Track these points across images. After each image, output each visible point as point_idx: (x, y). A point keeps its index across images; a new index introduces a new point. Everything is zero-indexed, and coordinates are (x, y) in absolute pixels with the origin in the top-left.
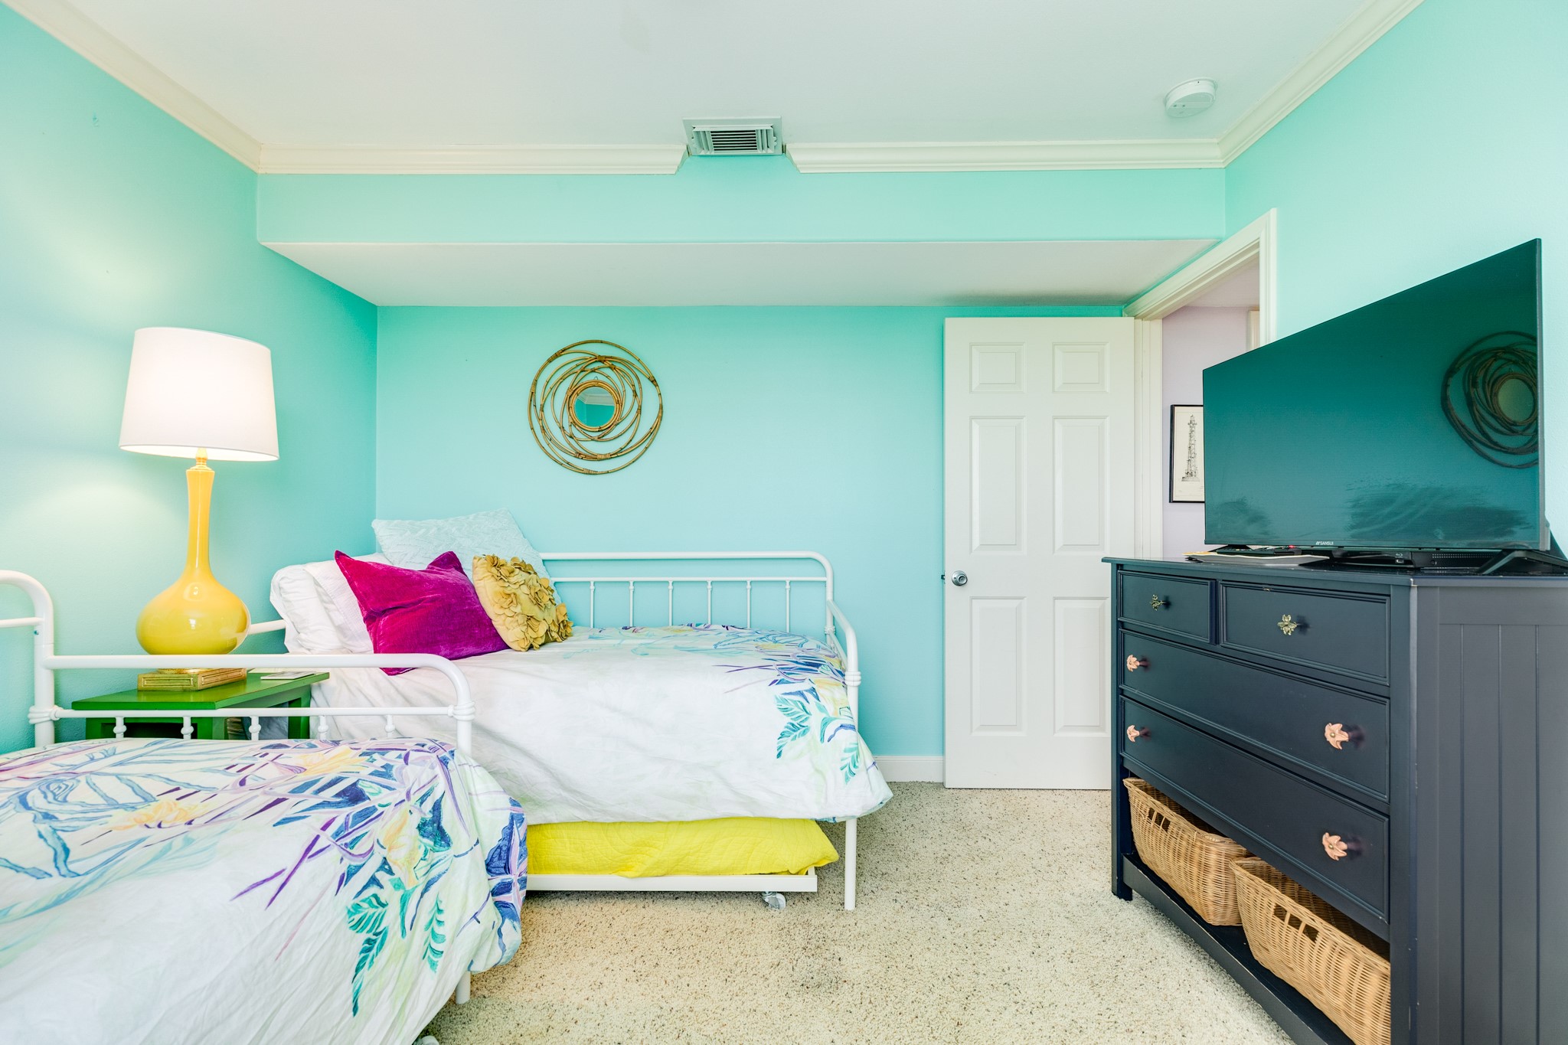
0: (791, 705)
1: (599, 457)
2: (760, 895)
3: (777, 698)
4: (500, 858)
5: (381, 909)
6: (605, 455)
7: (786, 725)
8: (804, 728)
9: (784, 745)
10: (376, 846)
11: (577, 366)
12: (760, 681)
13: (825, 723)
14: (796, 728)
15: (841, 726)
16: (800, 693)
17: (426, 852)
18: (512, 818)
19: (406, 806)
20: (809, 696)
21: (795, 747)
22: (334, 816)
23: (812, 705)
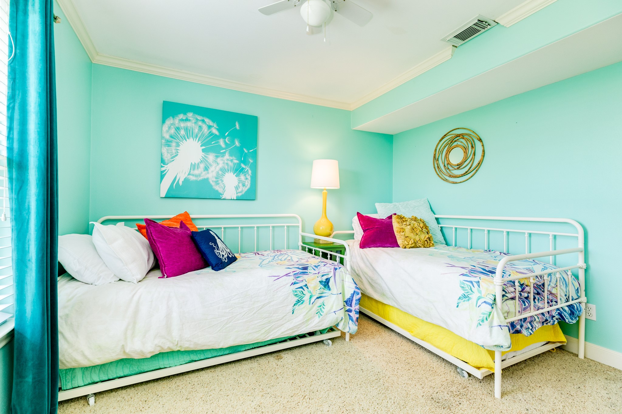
0: (466, 286)
1: (457, 176)
2: (456, 367)
3: (460, 281)
4: (349, 302)
5: (303, 295)
6: (460, 175)
7: (462, 294)
8: (469, 298)
9: (460, 303)
10: (304, 280)
11: (449, 140)
12: (456, 273)
13: (479, 298)
14: (465, 297)
15: (485, 302)
16: (471, 282)
17: (320, 288)
18: (354, 292)
19: (317, 275)
20: (475, 284)
21: (464, 304)
22: (296, 270)
23: (475, 289)
